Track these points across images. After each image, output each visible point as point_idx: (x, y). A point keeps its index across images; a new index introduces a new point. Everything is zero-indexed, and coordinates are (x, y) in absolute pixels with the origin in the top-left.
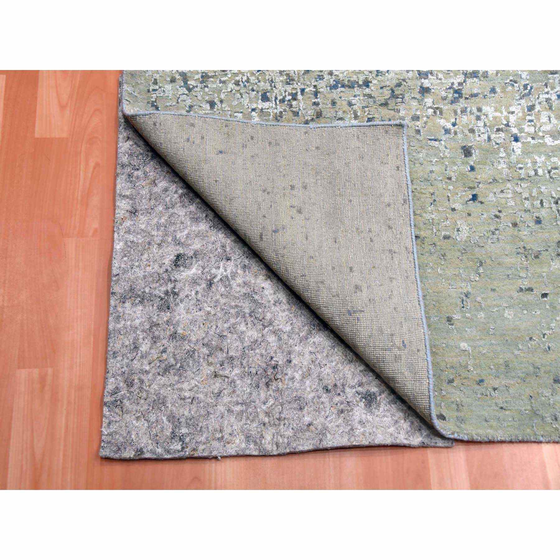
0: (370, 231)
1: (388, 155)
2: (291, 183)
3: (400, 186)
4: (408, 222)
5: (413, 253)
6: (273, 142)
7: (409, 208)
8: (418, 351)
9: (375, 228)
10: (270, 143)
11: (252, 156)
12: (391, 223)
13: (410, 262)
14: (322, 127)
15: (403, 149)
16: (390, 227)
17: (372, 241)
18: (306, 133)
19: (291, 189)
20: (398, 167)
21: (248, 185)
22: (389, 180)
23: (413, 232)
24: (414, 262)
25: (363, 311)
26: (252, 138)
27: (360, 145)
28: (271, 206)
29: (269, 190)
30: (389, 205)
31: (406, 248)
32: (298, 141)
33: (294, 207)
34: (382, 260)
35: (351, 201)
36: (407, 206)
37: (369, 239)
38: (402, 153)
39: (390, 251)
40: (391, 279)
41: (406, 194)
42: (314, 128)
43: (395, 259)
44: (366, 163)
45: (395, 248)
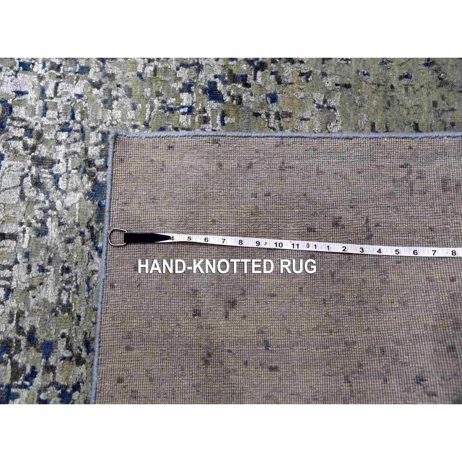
0: (255, 195)
1: (152, 161)
2: (190, 316)
3: (196, 147)
4: (243, 140)
5: (282, 137)
6: (127, 342)
7: (225, 136)
8: (411, 148)
9: (250, 188)
10: (128, 348)
11: (151, 380)
12: (243, 164)
13: (294, 143)
14: (106, 259)
15: (146, 138)
16: (250, 166)
17: (268, 195)
18: (112, 286)
19: (199, 315)
20: (170, 147)
21: (200, 389)
22: (187, 161)
23: (256, 135)
24: (294, 137)
25: (367, 218)
26: (120, 380)
27: (135, 200)
28: (229, 351)
29: (203, 353)
30: (220, 165)
31: (277, 146)
32: (124, 300)
33: (227, 313)
34: (295, 183)
35: (214, 221)
36: (222, 139)
37: (267, 198)
38: (151, 140)
39: (282, 169)
40: (319, 172)
41: (206, 138)
42: (106, 272)
43: (292, 164)
44: (163, 194)
45: (277, 162)
